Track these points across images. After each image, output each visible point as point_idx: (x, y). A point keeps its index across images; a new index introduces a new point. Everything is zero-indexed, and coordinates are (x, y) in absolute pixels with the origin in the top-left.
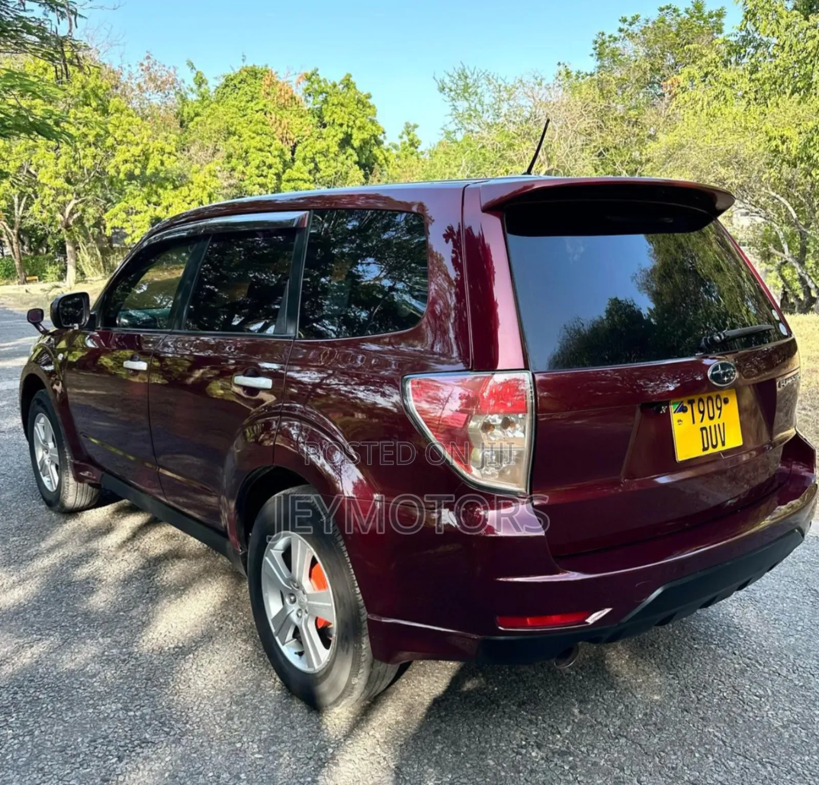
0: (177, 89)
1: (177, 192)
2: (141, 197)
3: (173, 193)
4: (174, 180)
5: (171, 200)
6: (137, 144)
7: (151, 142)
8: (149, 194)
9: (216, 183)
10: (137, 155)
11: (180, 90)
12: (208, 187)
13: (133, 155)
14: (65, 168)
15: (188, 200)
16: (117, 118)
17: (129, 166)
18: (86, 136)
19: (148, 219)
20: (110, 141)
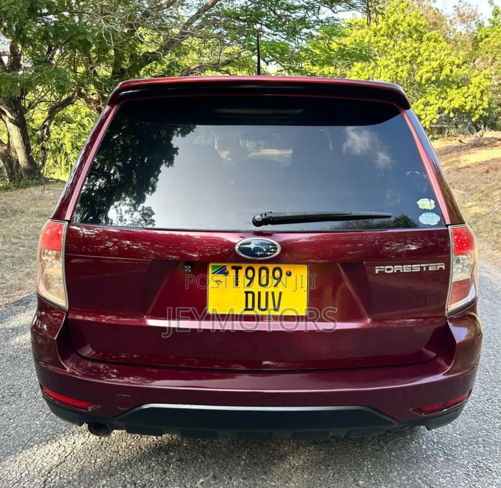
0: (476, 20)
1: (459, 91)
2: (435, 95)
3: (456, 91)
4: (459, 83)
5: (454, 96)
6: (437, 60)
7: (446, 58)
8: (441, 93)
9: (487, 83)
10: (435, 67)
11: (479, 20)
12: (481, 86)
13: (433, 68)
14: (390, 78)
15: (466, 95)
16: (427, 44)
17: (429, 75)
18: (405, 57)
19: (436, 109)
20: (419, 59)
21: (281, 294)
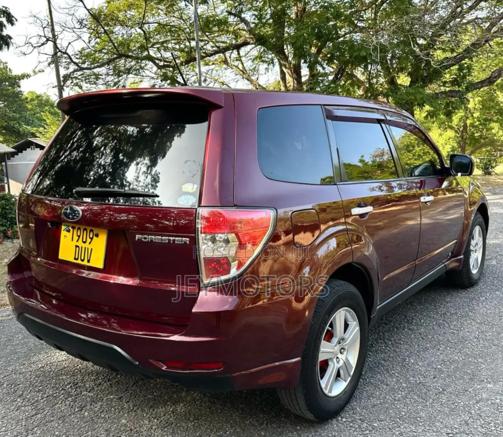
21: (92, 249)
